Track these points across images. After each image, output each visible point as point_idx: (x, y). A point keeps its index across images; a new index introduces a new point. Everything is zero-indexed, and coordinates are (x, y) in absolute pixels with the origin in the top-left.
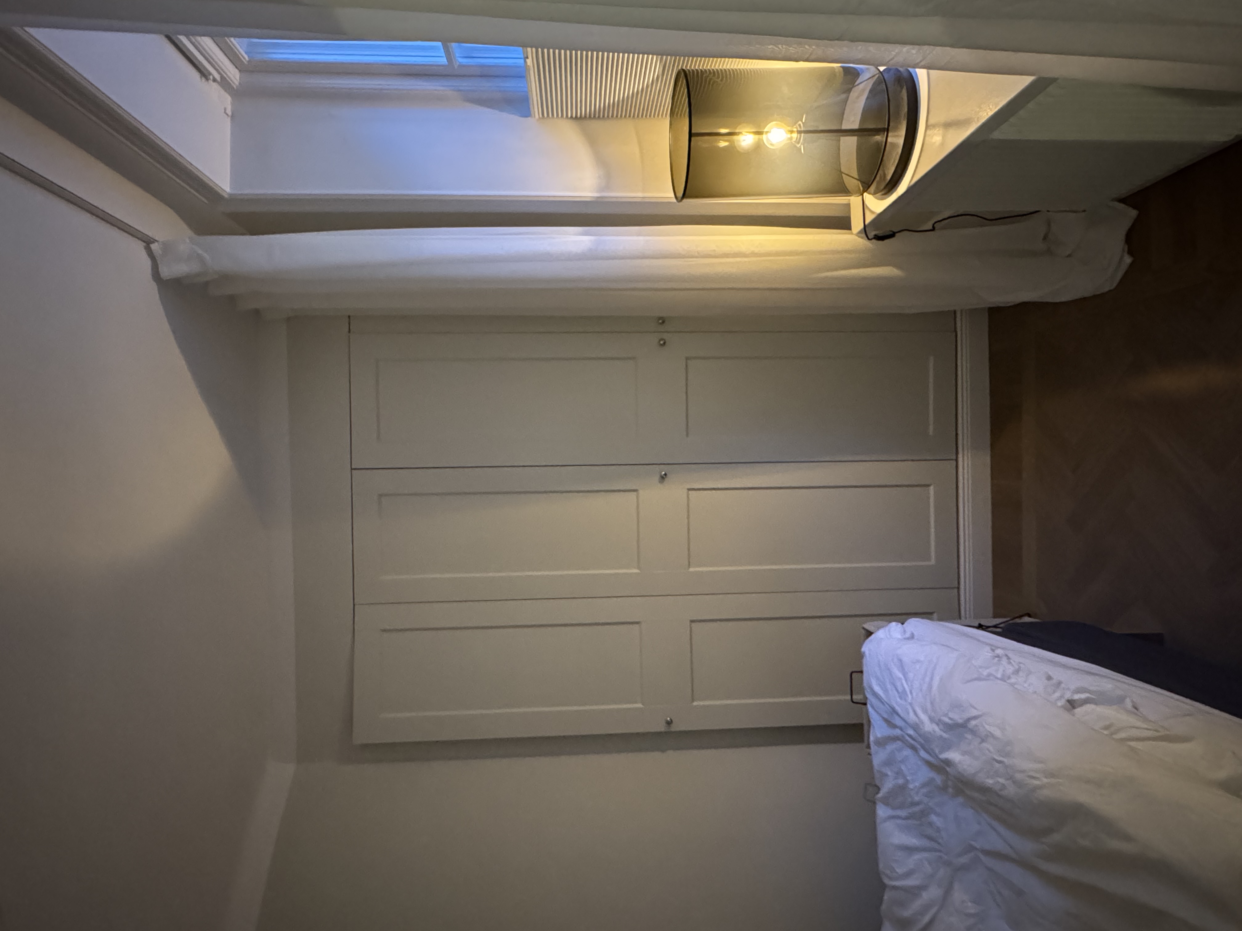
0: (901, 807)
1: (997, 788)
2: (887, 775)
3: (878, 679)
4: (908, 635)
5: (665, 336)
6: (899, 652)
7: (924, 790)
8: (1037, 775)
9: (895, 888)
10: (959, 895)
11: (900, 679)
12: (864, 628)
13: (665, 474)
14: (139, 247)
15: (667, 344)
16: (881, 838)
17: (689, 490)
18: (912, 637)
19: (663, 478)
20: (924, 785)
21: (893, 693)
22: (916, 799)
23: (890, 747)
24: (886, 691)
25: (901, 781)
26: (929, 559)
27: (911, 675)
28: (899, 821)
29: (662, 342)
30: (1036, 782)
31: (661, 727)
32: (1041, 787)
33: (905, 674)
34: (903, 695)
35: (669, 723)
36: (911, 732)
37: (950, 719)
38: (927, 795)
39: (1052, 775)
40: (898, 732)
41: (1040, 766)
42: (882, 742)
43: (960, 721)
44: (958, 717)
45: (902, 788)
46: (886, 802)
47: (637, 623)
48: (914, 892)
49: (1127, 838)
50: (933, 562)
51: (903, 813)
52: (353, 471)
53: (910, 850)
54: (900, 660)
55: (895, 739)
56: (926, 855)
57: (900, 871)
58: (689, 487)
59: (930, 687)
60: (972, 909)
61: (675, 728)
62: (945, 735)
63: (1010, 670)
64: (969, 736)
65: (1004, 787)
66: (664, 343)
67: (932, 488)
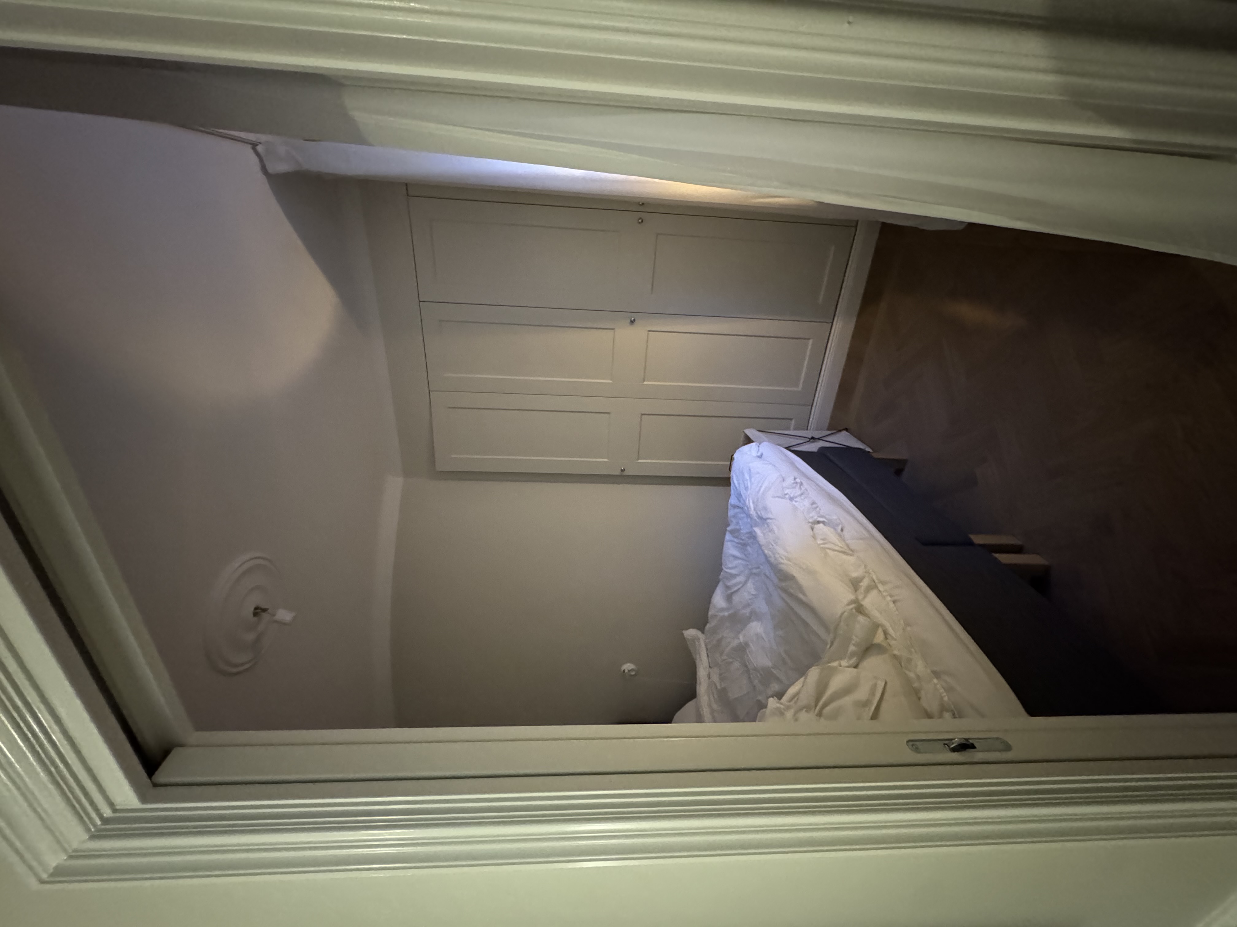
0: (737, 537)
1: (768, 555)
2: (733, 522)
3: (737, 476)
4: (759, 454)
5: (643, 215)
6: (751, 465)
7: (747, 535)
8: (784, 558)
9: (726, 572)
10: (750, 585)
11: (747, 480)
12: (744, 432)
13: (634, 320)
14: (248, 149)
15: (644, 221)
16: (725, 549)
17: (650, 331)
18: (760, 457)
19: (632, 322)
20: (747, 533)
21: (742, 486)
22: (743, 538)
23: (737, 510)
24: (739, 484)
25: (738, 527)
26: (798, 387)
27: (753, 479)
28: (734, 544)
29: (640, 221)
30: (782, 561)
31: (618, 473)
32: (783, 564)
33: (750, 478)
34: (746, 488)
35: (622, 471)
36: (746, 508)
37: (761, 514)
38: (748, 538)
39: (789, 560)
40: (741, 505)
41: (786, 554)
42: (735, 507)
43: (764, 517)
44: (765, 516)
45: (738, 530)
46: (732, 532)
47: (609, 413)
48: (734, 576)
49: (804, 594)
50: (800, 388)
51: (736, 540)
52: (421, 303)
53: (736, 558)
54: (750, 470)
55: (739, 507)
56: (743, 562)
57: (730, 566)
58: (650, 329)
59: (759, 490)
60: (754, 592)
61: (626, 473)
62: (757, 520)
63: (799, 493)
64: (766, 526)
65: (770, 557)
66: (642, 221)
67: (811, 341)
